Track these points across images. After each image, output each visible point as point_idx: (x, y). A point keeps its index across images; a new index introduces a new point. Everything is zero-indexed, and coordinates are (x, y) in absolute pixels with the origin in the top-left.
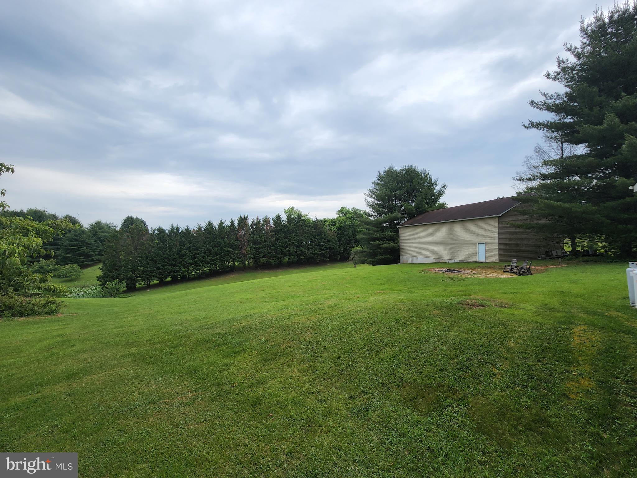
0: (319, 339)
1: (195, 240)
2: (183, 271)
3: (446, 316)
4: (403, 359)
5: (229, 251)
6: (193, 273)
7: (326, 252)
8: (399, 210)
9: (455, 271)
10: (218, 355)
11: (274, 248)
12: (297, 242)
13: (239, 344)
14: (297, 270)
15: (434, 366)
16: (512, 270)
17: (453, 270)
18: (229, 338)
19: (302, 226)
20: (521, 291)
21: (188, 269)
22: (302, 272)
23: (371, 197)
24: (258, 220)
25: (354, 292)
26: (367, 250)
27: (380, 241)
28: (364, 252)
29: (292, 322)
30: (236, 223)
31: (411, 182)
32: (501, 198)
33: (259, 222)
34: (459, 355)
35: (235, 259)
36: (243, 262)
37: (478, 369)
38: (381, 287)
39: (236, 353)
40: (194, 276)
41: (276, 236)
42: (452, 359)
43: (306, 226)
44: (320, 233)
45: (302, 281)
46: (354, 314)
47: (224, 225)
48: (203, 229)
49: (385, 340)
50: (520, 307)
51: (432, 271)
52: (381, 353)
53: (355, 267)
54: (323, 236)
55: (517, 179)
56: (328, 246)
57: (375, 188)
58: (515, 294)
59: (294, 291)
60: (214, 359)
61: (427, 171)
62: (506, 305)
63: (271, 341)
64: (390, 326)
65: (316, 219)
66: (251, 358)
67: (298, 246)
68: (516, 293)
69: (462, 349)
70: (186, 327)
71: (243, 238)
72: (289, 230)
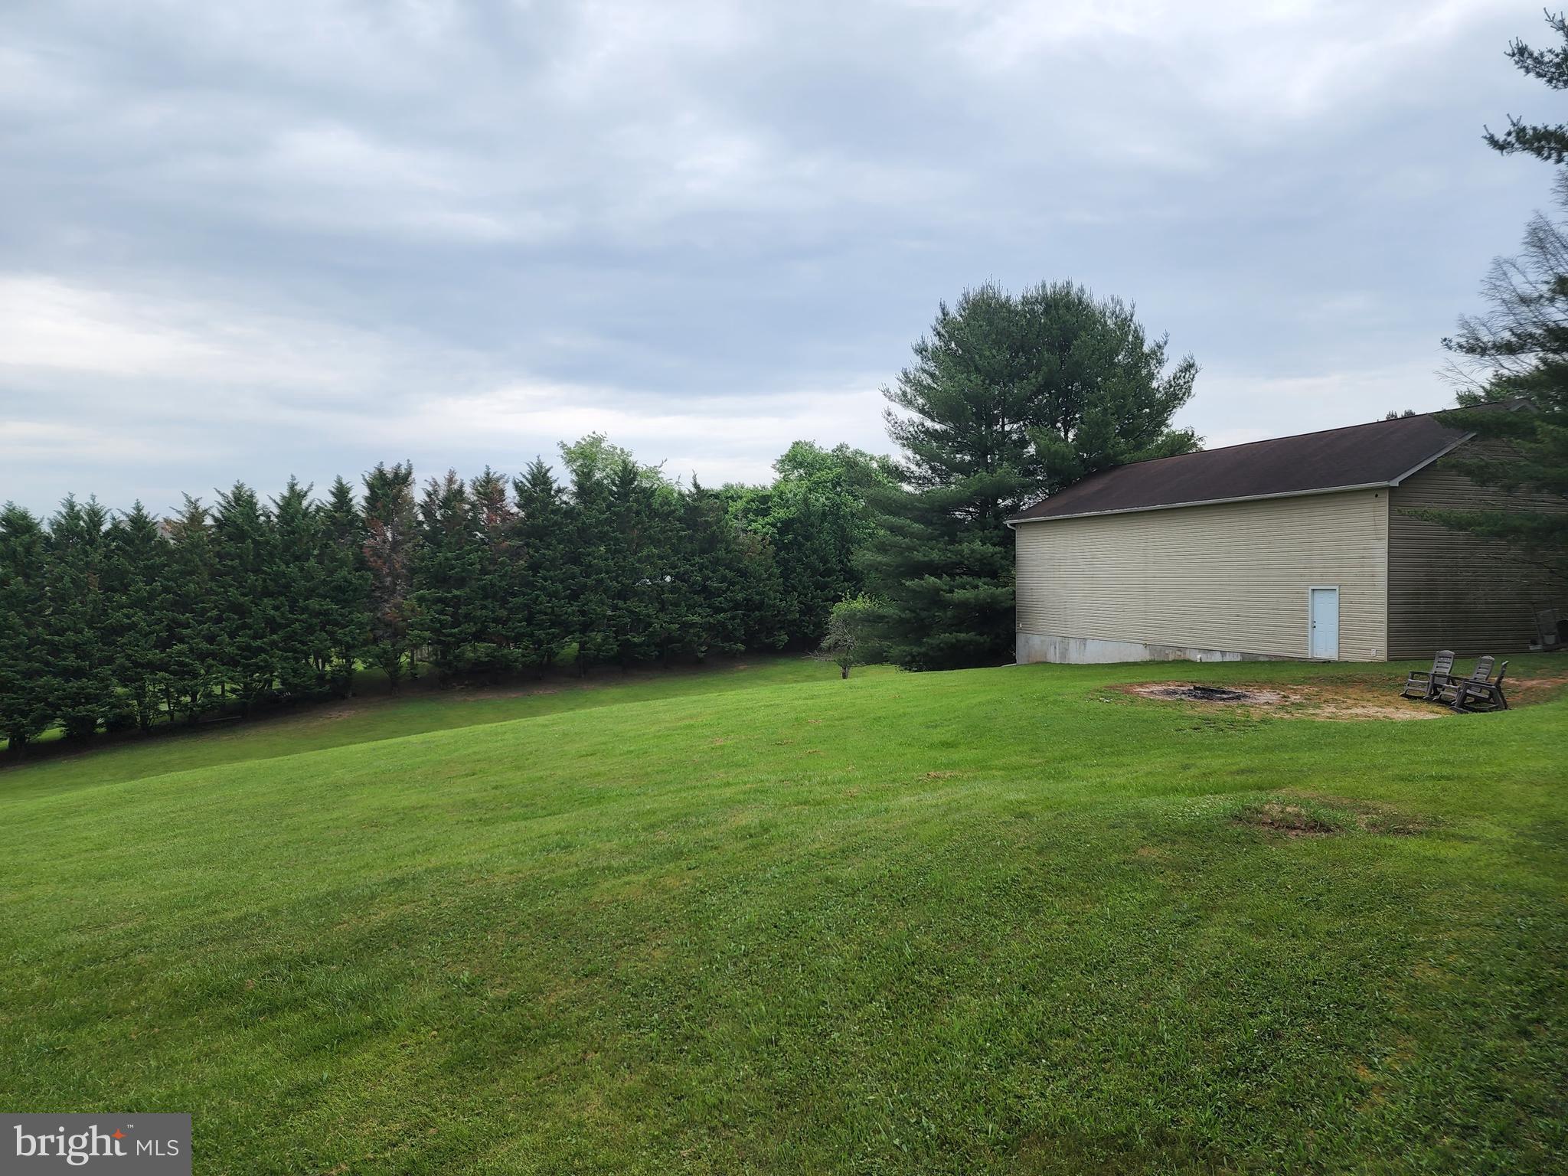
0: (695, 967)
1: (175, 566)
2: (118, 697)
3: (1187, 869)
4: (1021, 1037)
5: (326, 613)
6: (164, 707)
7: (733, 618)
8: (1017, 459)
9: (1224, 692)
10: (266, 1052)
11: (520, 600)
12: (618, 576)
13: (361, 1000)
14: (615, 692)
15: (1139, 1064)
16: (1437, 693)
17: (1216, 692)
18: (319, 977)
19: (638, 513)
20: (1464, 772)
21: (143, 688)
22: (636, 698)
23: (908, 403)
24: (455, 487)
25: (839, 774)
26: (891, 611)
27: (940, 577)
28: (881, 618)
29: (586, 900)
30: (359, 495)
31: (1065, 346)
32: (1403, 418)
33: (456, 495)
34: (1233, 1019)
35: (353, 647)
36: (389, 660)
37: (1302, 1070)
38: (943, 756)
39: (346, 1039)
40: (167, 717)
41: (531, 552)
42: (1208, 1034)
43: (654, 514)
44: (712, 542)
45: (632, 734)
46: (835, 861)
47: (305, 503)
48: (208, 521)
49: (952, 963)
50: (1463, 832)
51: (1138, 693)
52: (939, 1016)
53: (845, 676)
54: (722, 553)
55: (1461, 346)
56: (740, 597)
57: (924, 371)
58: (1443, 782)
59: (599, 774)
60: (247, 1065)
61: (1127, 309)
62: (1409, 823)
63: (498, 980)
64: (974, 909)
65: (696, 486)
66: (412, 1056)
67: (622, 595)
68: (1448, 778)
69: (1243, 994)
70: (129, 934)
71: (388, 560)
72: (583, 531)
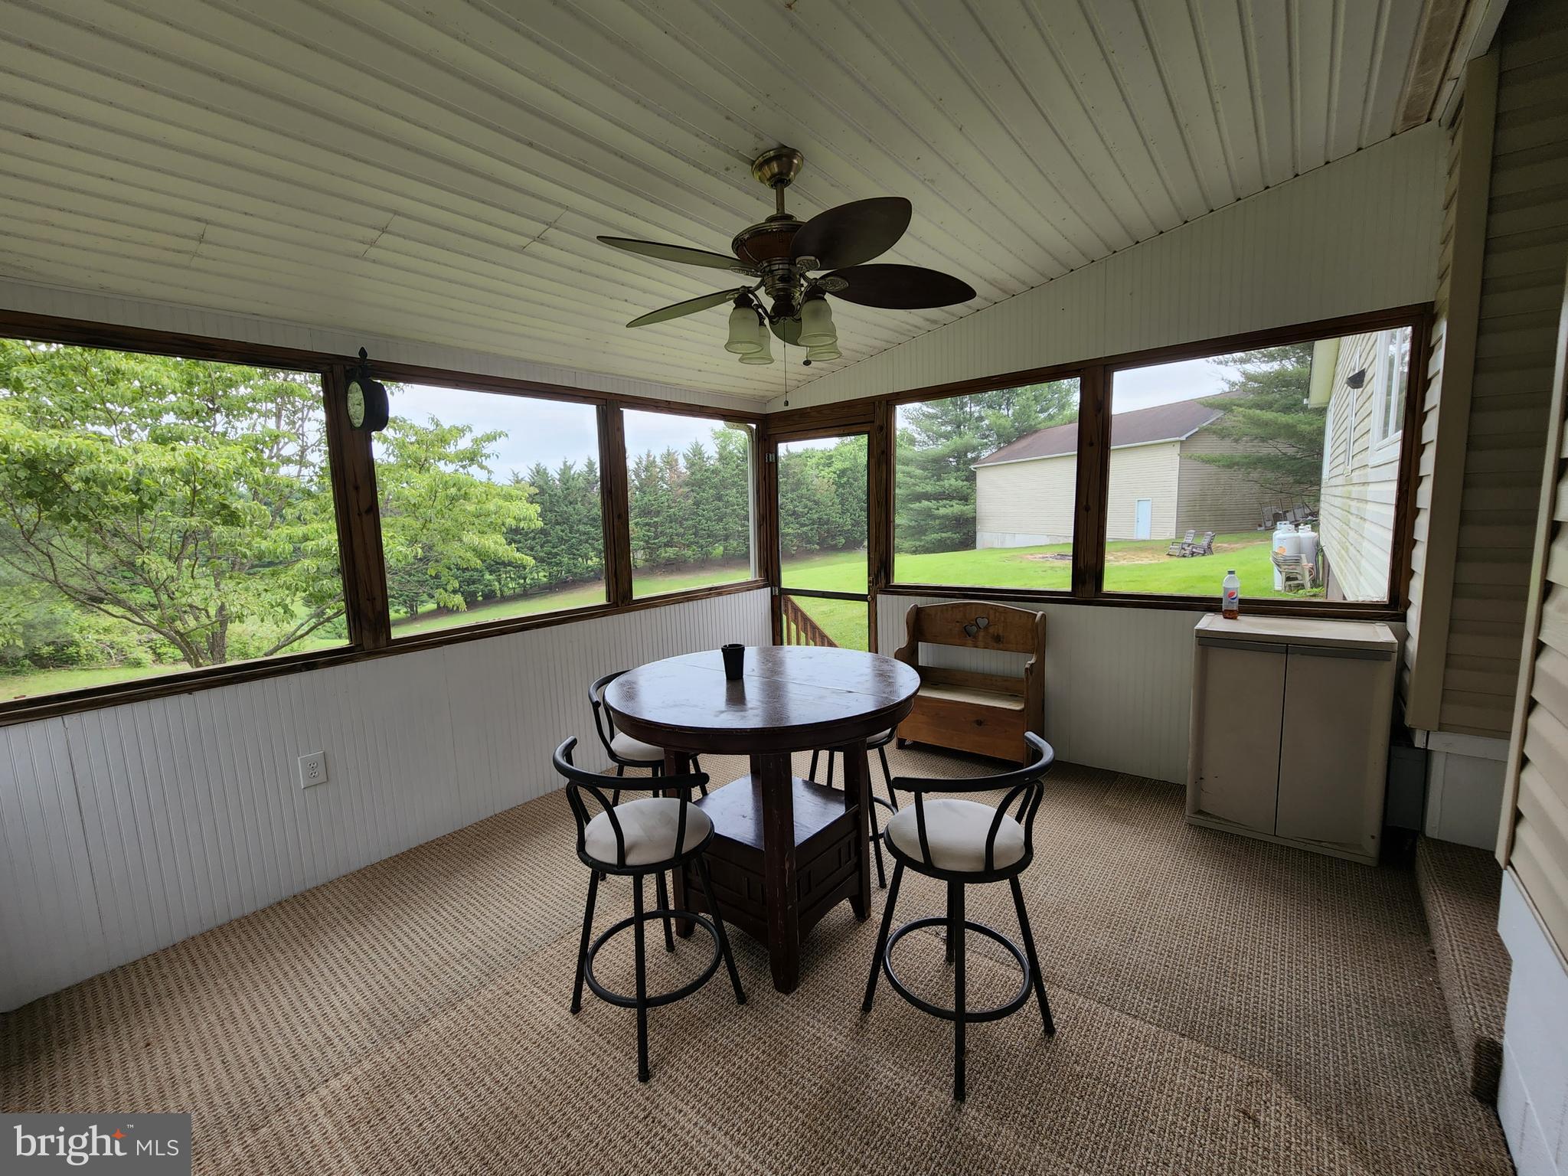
7: (811, 530)
8: (978, 428)
11: (690, 522)
12: (744, 507)
24: (651, 459)
26: (903, 522)
27: (931, 501)
33: (652, 463)
40: (513, 591)
41: (695, 495)
44: (798, 485)
54: (804, 491)
56: (815, 516)
72: (723, 480)
